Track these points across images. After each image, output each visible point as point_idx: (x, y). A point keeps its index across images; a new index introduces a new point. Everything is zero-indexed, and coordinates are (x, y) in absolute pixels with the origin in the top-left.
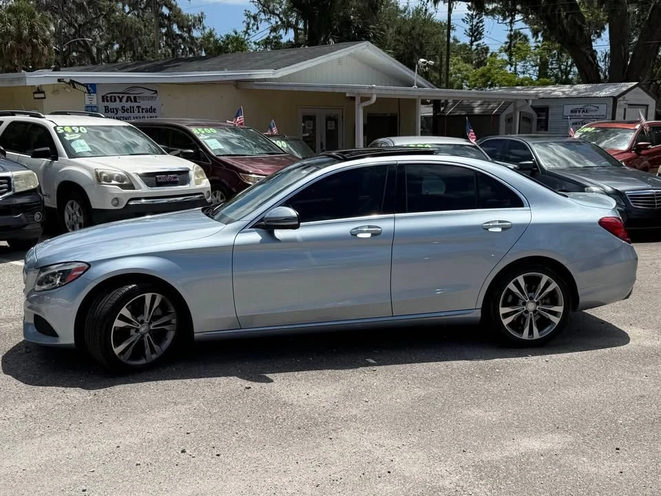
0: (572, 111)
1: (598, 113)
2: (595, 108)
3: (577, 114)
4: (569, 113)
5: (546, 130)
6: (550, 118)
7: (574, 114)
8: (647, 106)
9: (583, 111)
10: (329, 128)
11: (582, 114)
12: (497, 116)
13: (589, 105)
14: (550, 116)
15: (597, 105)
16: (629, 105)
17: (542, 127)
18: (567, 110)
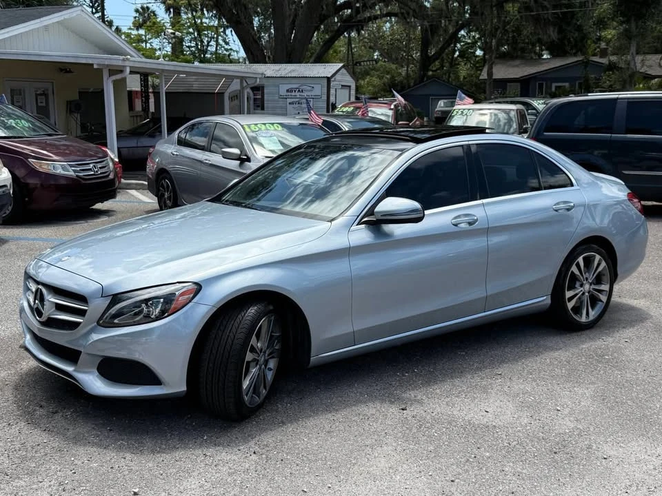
0: (288, 91)
1: (313, 93)
2: (309, 88)
3: (293, 94)
4: (285, 93)
5: (263, 109)
6: (266, 97)
7: (289, 94)
8: (350, 86)
9: (299, 91)
10: (39, 104)
11: (298, 94)
12: (221, 94)
13: (302, 85)
14: (265, 96)
15: (312, 86)
16: (342, 86)
17: (258, 106)
18: (283, 90)
